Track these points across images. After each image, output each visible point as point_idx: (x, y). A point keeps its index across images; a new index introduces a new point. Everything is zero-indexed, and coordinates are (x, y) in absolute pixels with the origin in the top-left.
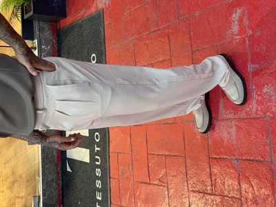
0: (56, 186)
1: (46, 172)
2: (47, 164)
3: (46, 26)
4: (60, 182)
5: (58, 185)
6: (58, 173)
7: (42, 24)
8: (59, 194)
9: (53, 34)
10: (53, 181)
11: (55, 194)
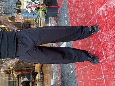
0: (59, 75)
1: (55, 68)
2: (55, 66)
3: (52, 18)
4: (60, 73)
5: (60, 74)
6: (59, 69)
7: (51, 18)
8: (60, 78)
9: (55, 21)
10: (57, 72)
11: (59, 78)
